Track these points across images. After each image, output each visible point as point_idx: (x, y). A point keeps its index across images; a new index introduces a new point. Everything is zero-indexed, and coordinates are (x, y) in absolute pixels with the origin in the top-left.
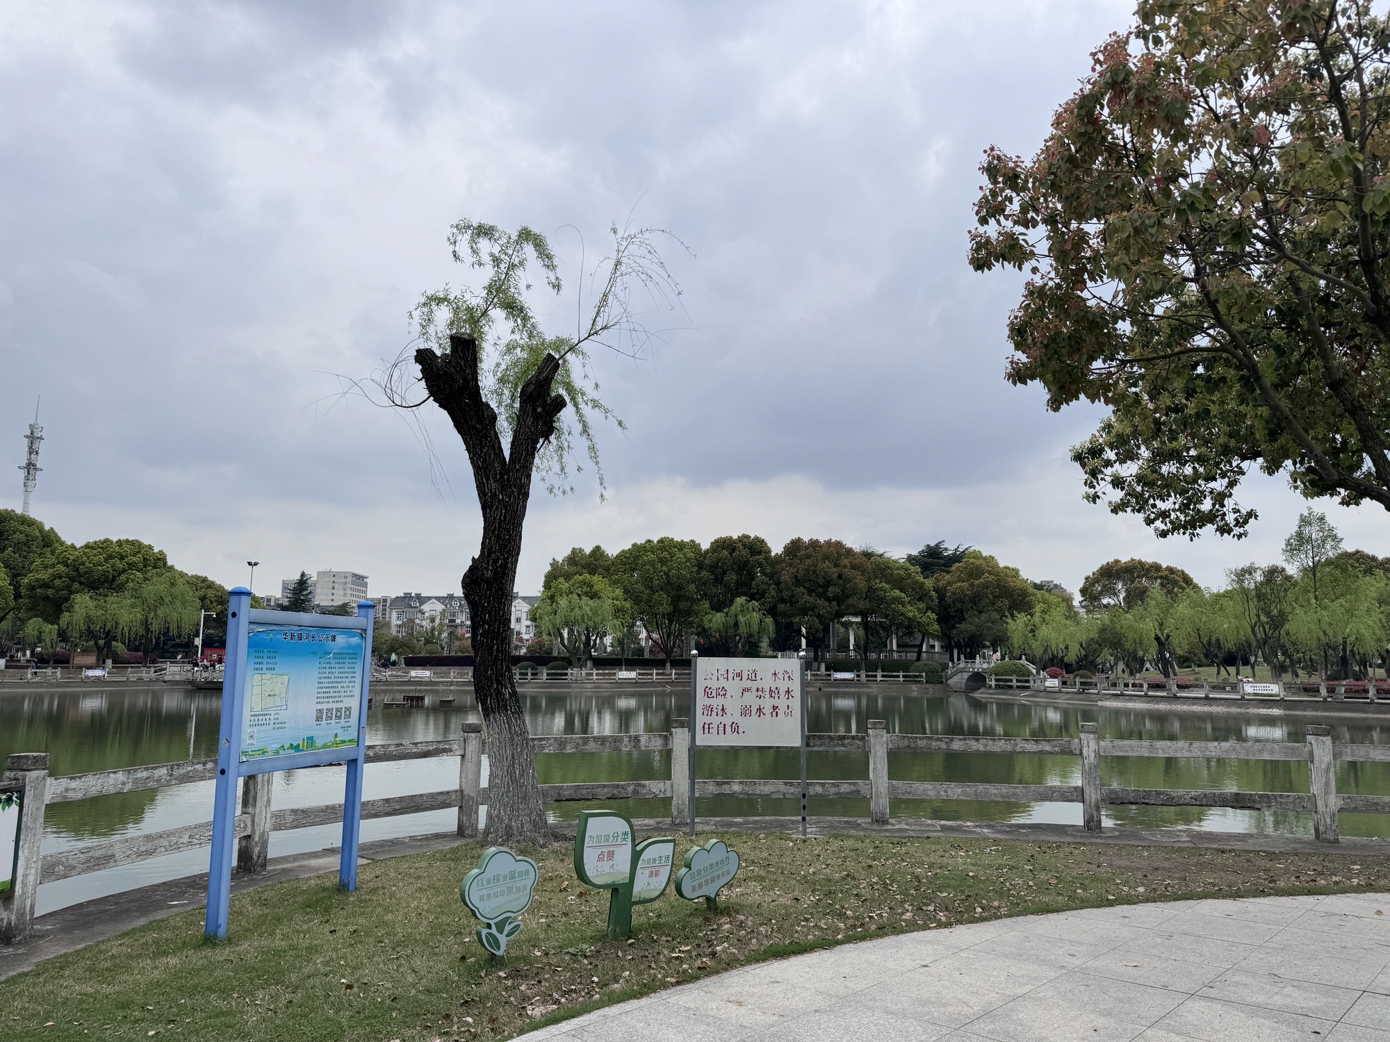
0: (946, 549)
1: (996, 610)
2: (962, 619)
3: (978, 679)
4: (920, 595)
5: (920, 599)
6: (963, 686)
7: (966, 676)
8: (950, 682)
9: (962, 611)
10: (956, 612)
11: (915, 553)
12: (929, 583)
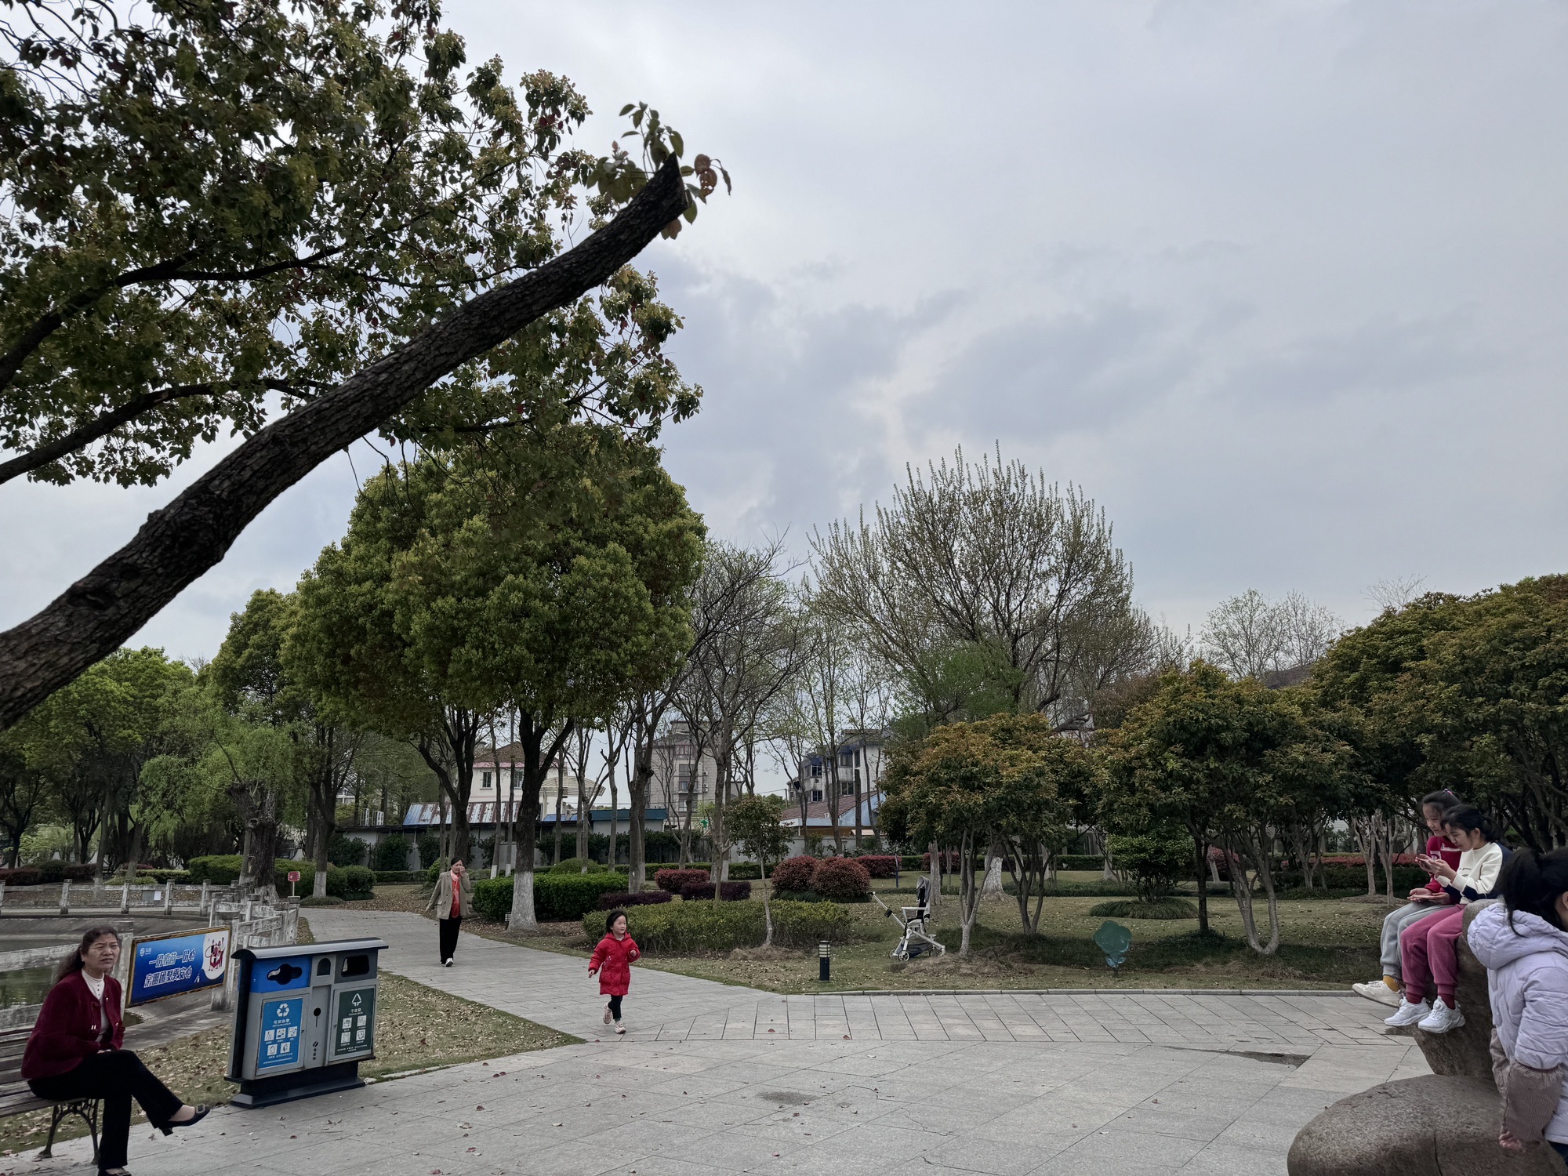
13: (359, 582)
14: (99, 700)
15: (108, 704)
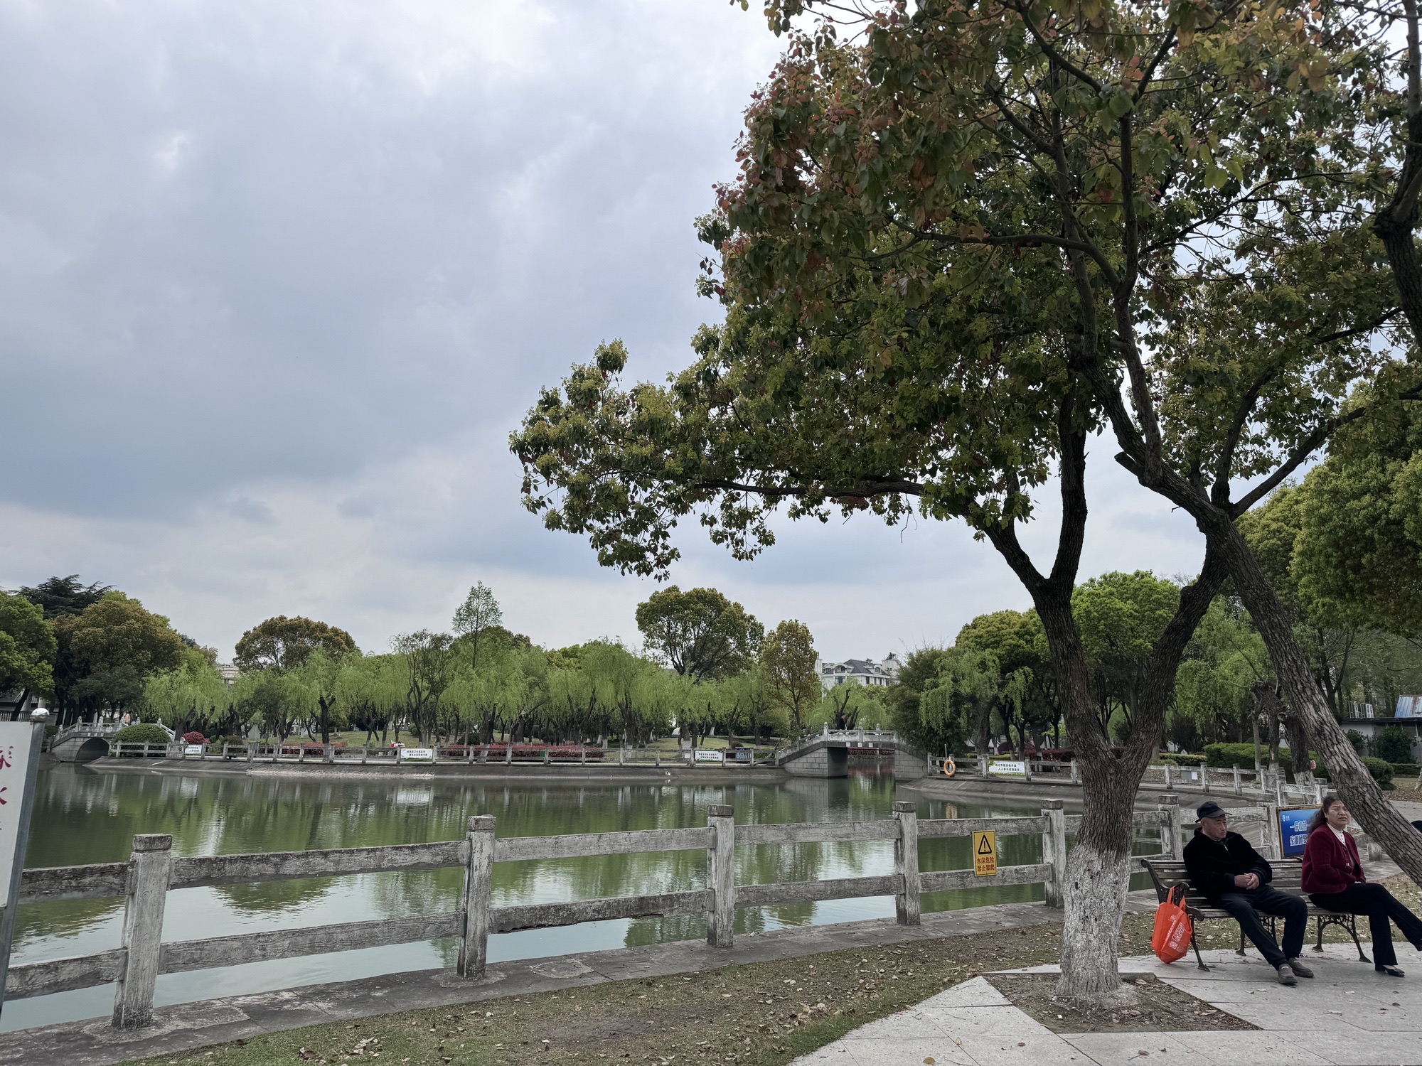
0: (79, 586)
1: (134, 663)
2: (86, 672)
3: (97, 746)
4: (34, 638)
5: (32, 646)
6: (74, 755)
7: (80, 742)
8: (57, 750)
9: (87, 662)
10: (79, 663)
11: (34, 586)
12: (50, 625)
13: (1357, 496)
14: (1112, 617)
15: (1121, 620)
